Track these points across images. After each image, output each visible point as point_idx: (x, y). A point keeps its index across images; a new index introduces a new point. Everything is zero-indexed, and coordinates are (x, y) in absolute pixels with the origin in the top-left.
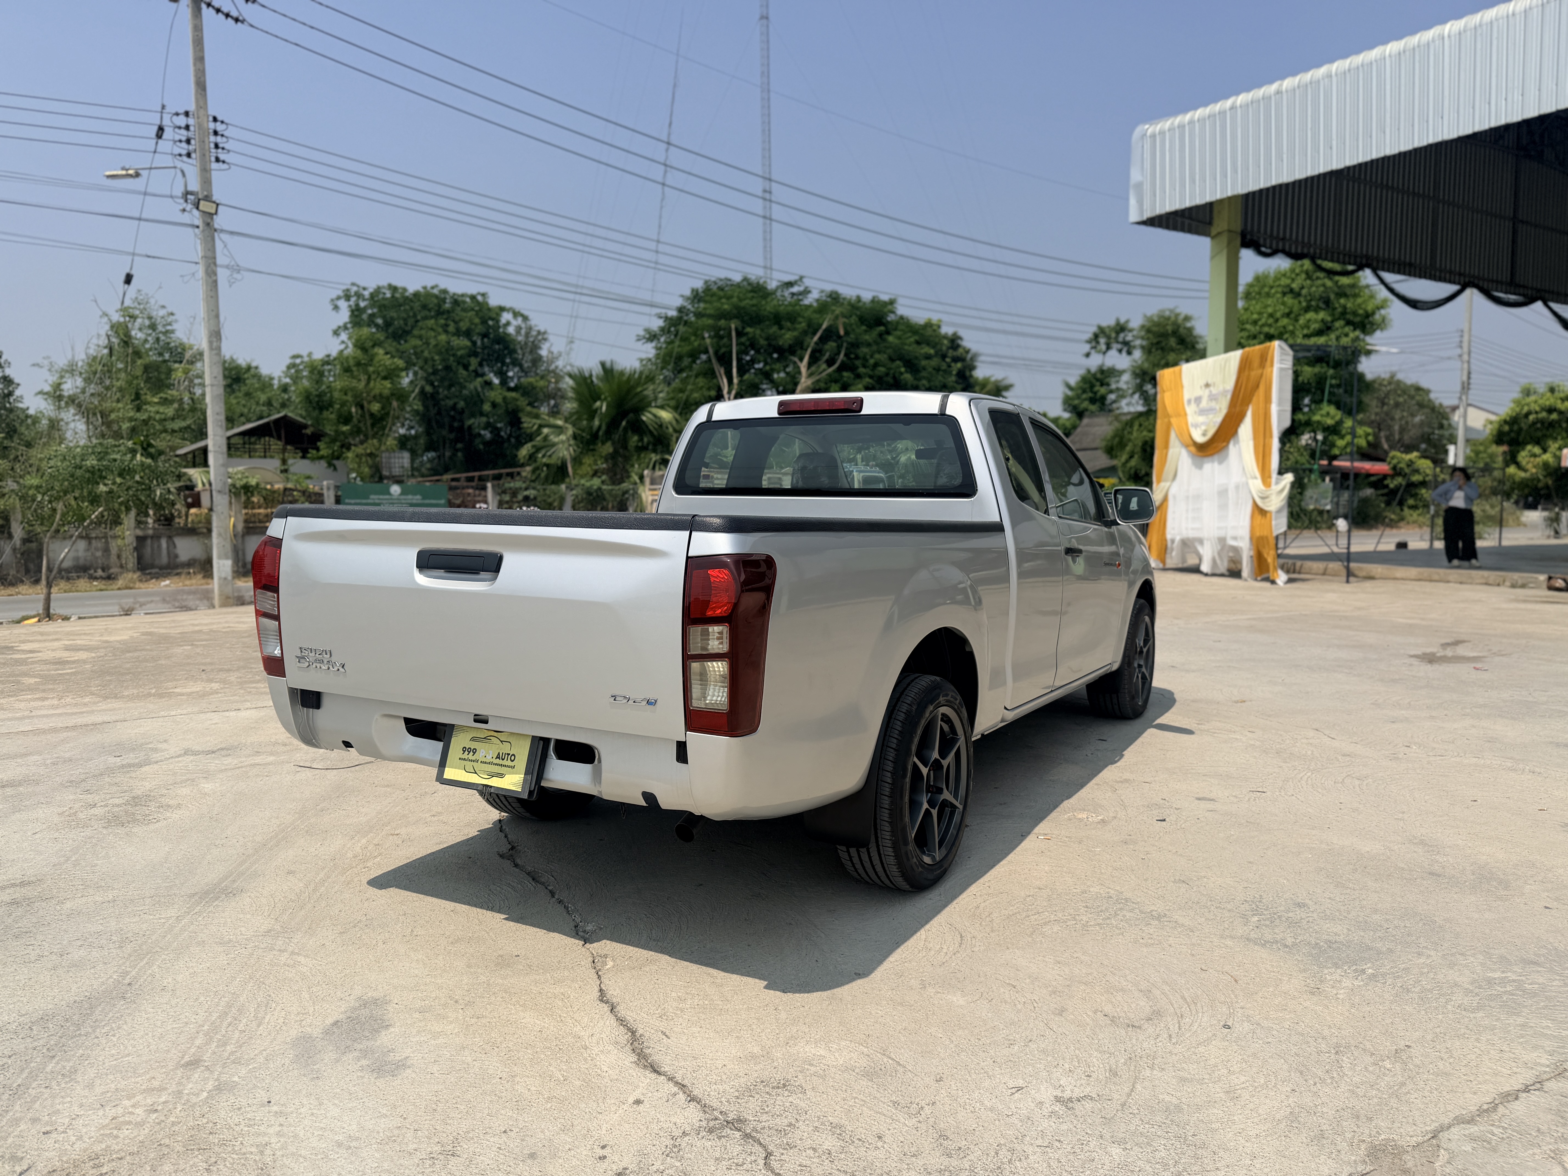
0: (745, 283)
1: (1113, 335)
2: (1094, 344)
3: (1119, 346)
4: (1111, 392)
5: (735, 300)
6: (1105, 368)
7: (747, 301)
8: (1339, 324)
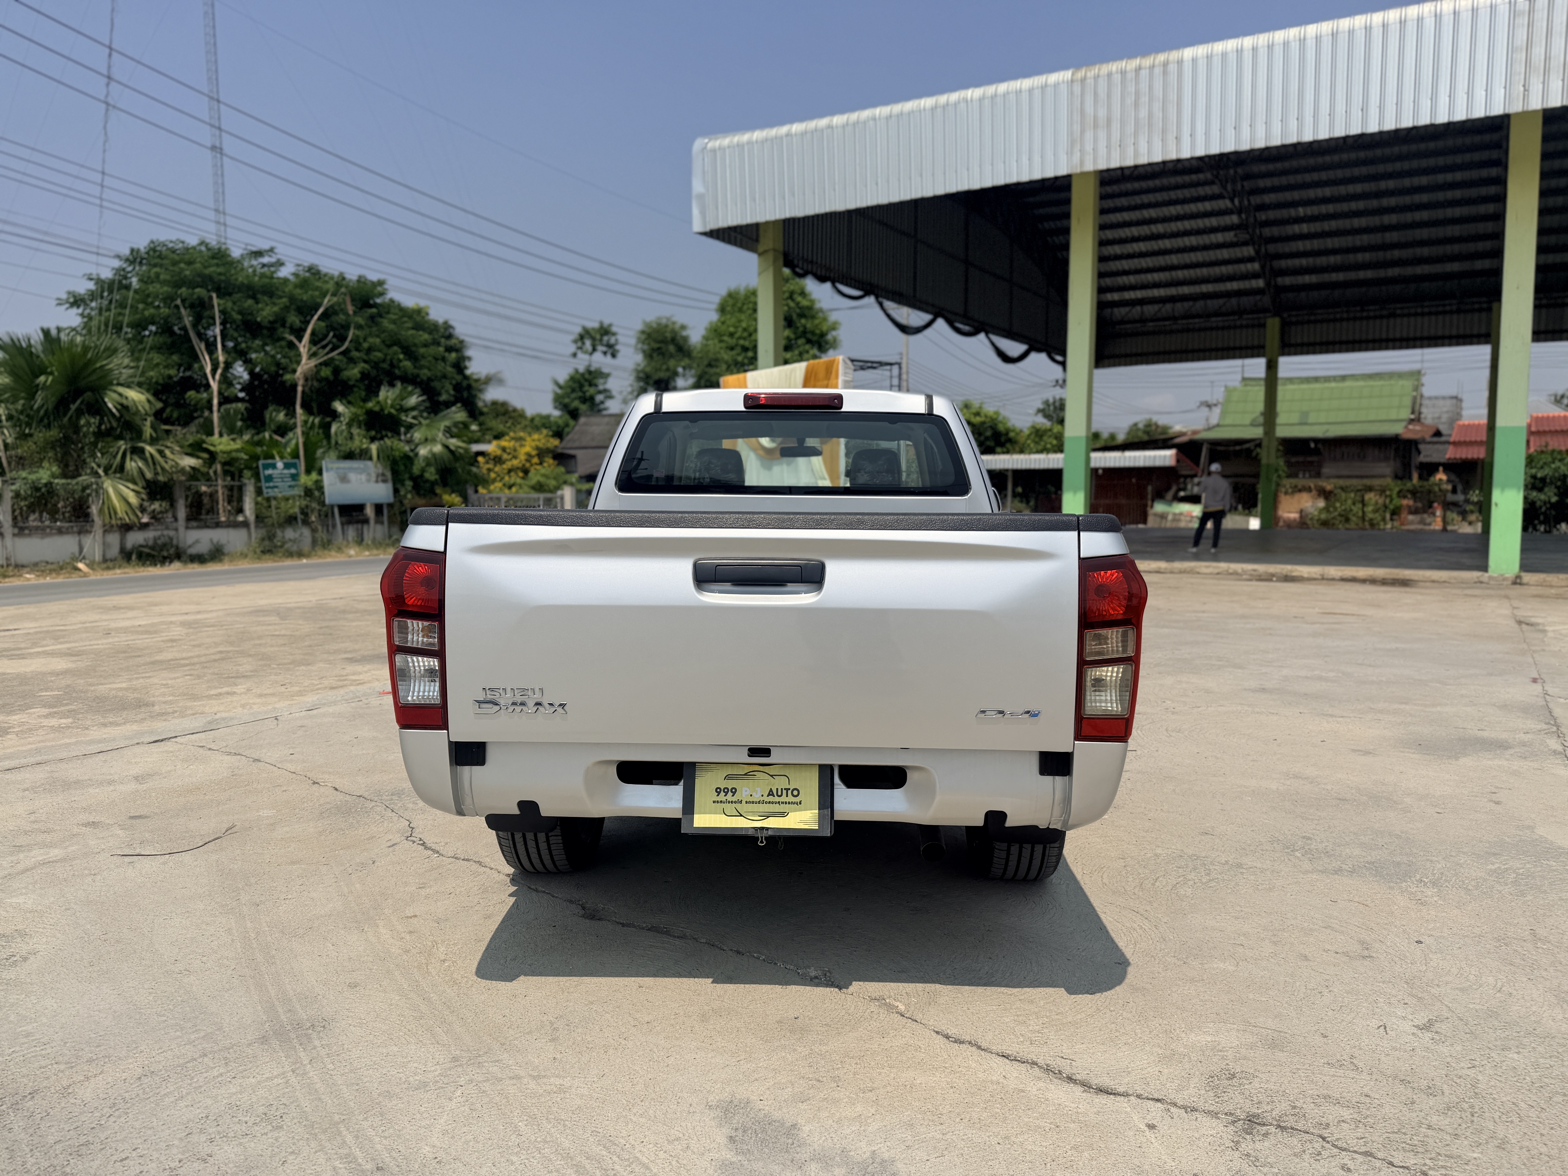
0: (203, 248)
1: (598, 337)
2: (579, 344)
3: (604, 349)
4: (600, 392)
5: (198, 266)
6: (592, 369)
7: (212, 269)
8: (801, 341)
